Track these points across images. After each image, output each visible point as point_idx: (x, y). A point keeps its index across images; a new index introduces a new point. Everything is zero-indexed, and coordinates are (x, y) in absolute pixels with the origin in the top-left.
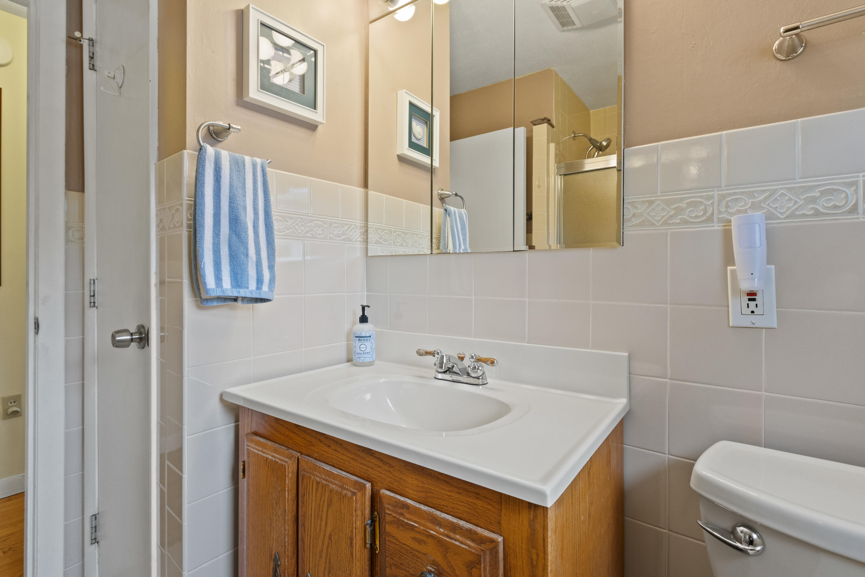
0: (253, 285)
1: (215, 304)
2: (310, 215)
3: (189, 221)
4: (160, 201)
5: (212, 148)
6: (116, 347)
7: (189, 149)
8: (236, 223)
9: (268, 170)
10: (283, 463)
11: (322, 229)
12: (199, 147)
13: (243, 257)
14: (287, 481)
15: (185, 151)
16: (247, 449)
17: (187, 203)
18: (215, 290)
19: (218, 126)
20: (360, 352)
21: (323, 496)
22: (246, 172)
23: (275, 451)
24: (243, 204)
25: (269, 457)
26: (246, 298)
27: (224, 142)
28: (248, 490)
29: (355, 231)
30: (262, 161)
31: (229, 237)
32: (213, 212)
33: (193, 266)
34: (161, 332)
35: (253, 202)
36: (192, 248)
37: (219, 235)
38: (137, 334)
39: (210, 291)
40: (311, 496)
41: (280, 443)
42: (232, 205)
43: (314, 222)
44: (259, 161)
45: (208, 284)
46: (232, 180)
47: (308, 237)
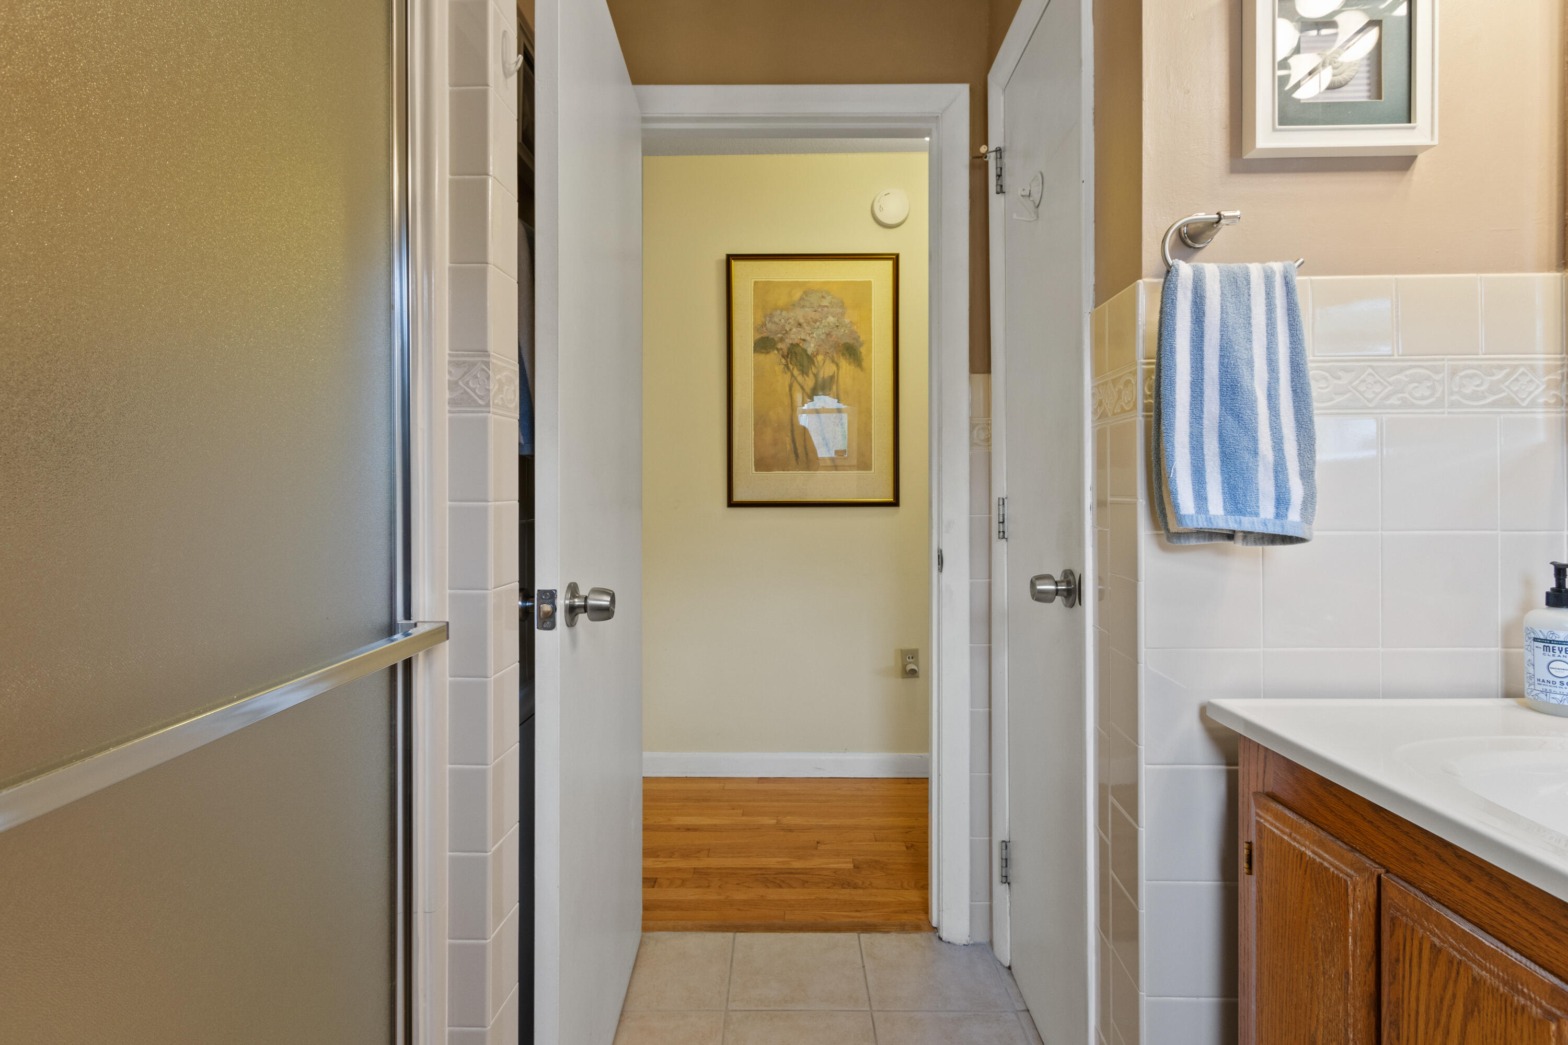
0: (1267, 509)
1: (1193, 542)
2: (1396, 357)
3: (1146, 399)
4: (1098, 371)
5: (1188, 264)
6: (1036, 600)
7: (1147, 277)
8: (1234, 393)
9: (1299, 280)
10: (1341, 875)
11: (1429, 384)
12: (1165, 269)
13: (1247, 456)
14: (1351, 916)
15: (1140, 281)
16: (1258, 822)
17: (1143, 369)
18: (1194, 518)
19: (1196, 223)
20: (1552, 679)
21: (1451, 983)
22: (1252, 294)
23: (1321, 844)
24: (1246, 357)
25: (1307, 852)
26: (1252, 534)
27: (1206, 247)
28: (1260, 900)
29: (1531, 381)
30: (1285, 268)
31: (1220, 420)
32: (1190, 378)
33: (1154, 476)
34: (1099, 585)
35: (1268, 349)
36: (1153, 444)
37: (1201, 418)
38: (1063, 584)
39: (1185, 520)
40: (1415, 969)
41: (1331, 832)
42: (1226, 360)
43: (1408, 372)
44: (1277, 267)
45: (1181, 507)
46: (1224, 315)
47: (1392, 407)
